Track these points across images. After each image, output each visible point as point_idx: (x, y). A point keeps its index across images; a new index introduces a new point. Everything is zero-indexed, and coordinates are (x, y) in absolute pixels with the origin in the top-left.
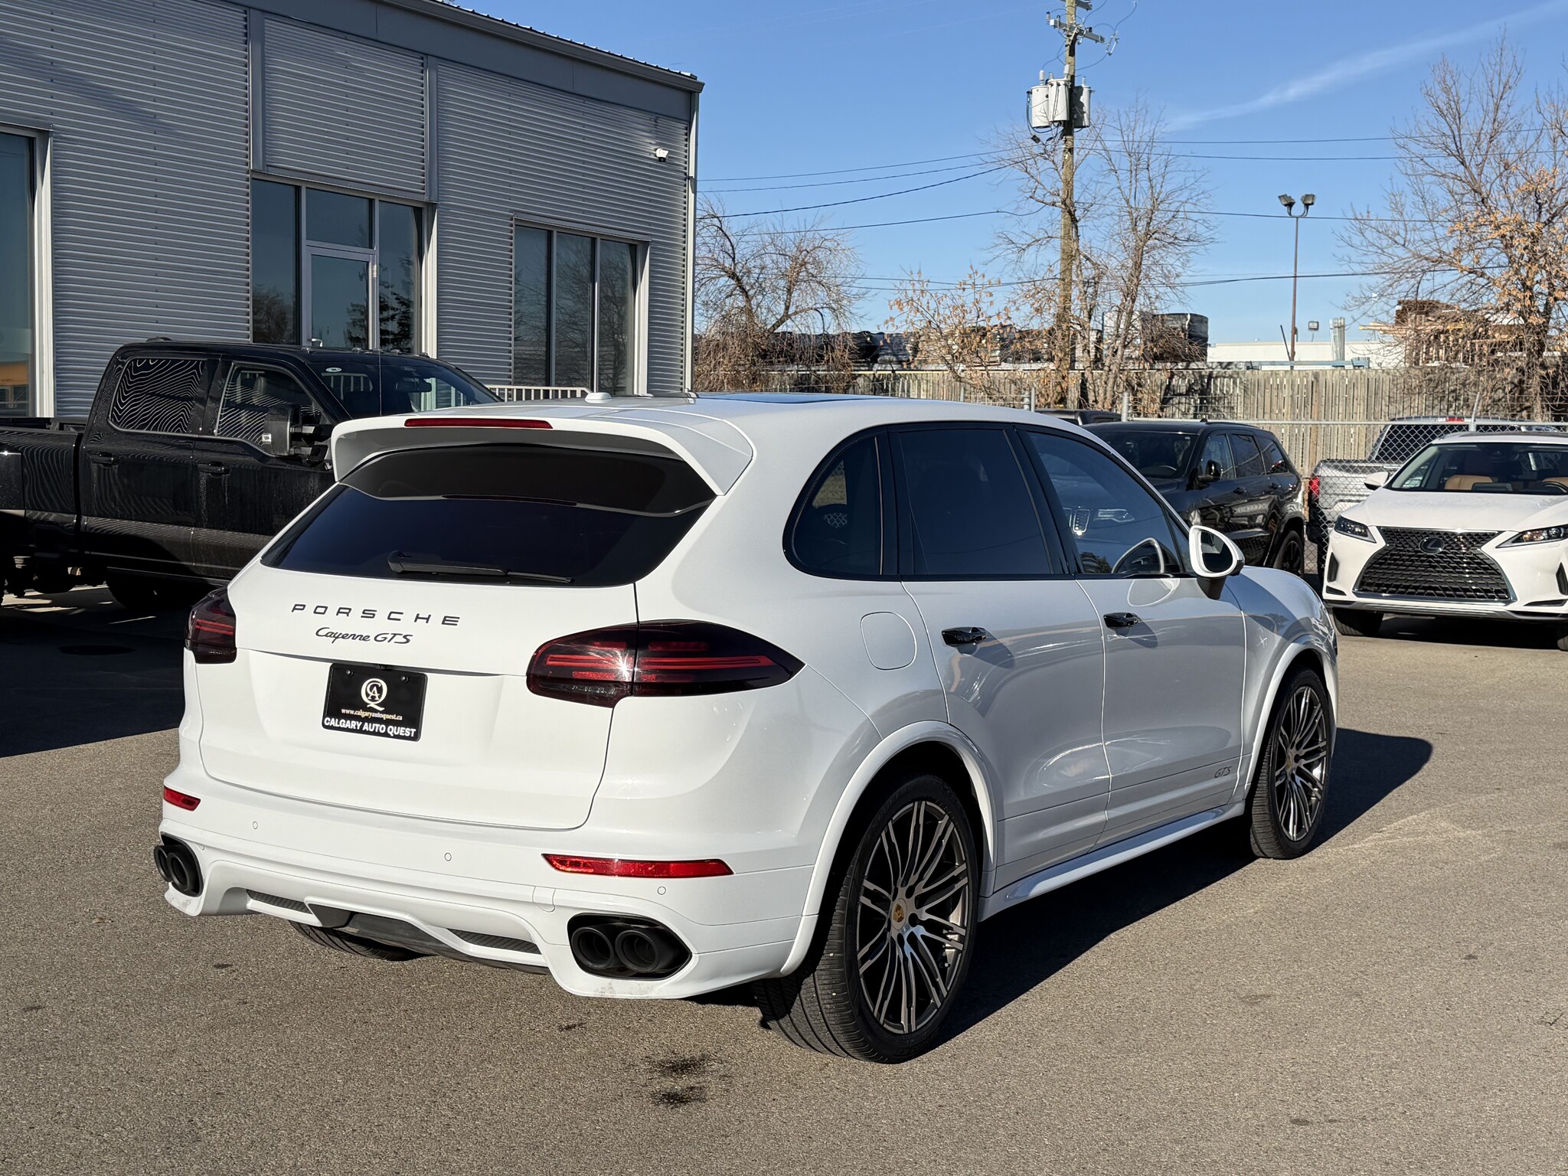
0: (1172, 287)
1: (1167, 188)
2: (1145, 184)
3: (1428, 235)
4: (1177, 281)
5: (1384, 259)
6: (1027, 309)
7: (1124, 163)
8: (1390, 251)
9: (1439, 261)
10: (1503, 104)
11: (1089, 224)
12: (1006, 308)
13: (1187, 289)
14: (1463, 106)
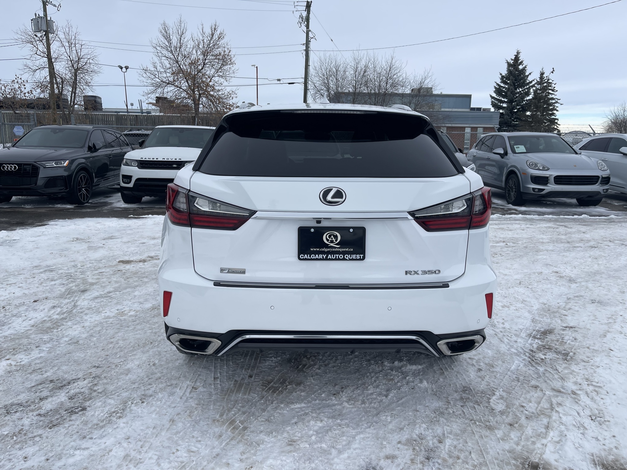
0: (88, 86)
1: (82, 54)
2: (75, 52)
3: (165, 75)
4: (90, 84)
5: (153, 81)
6: (39, 90)
7: (67, 44)
8: (154, 79)
9: (168, 84)
10: (182, 38)
11: (57, 63)
12: (31, 90)
13: (93, 87)
14: (171, 37)
